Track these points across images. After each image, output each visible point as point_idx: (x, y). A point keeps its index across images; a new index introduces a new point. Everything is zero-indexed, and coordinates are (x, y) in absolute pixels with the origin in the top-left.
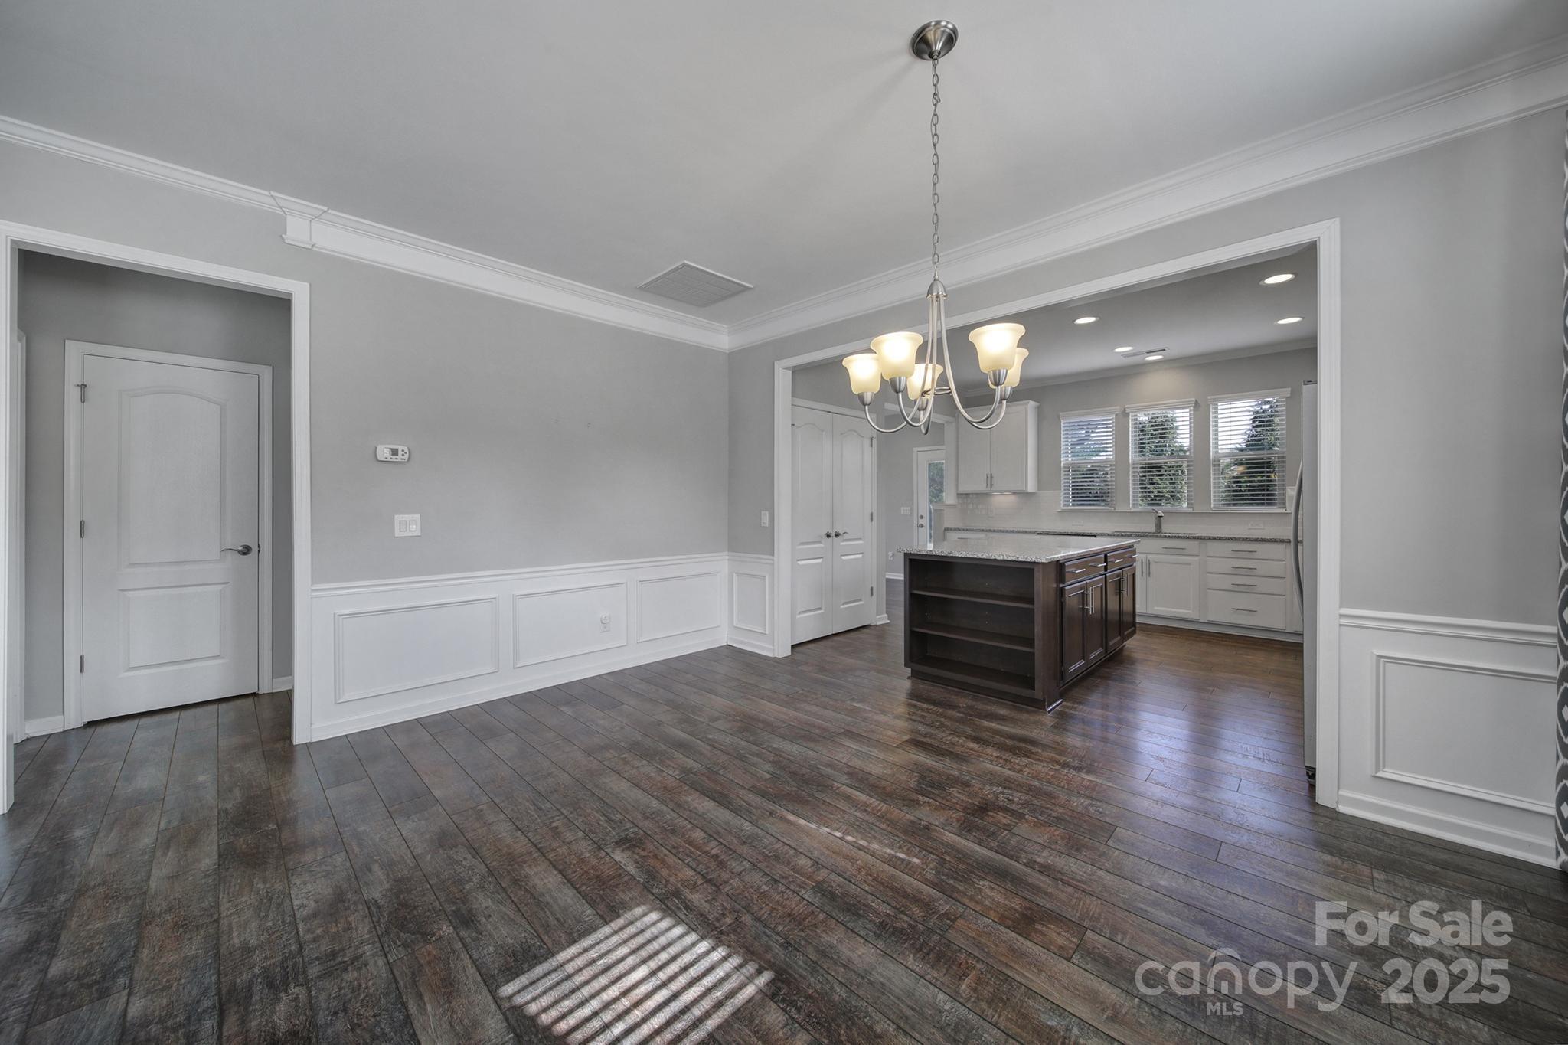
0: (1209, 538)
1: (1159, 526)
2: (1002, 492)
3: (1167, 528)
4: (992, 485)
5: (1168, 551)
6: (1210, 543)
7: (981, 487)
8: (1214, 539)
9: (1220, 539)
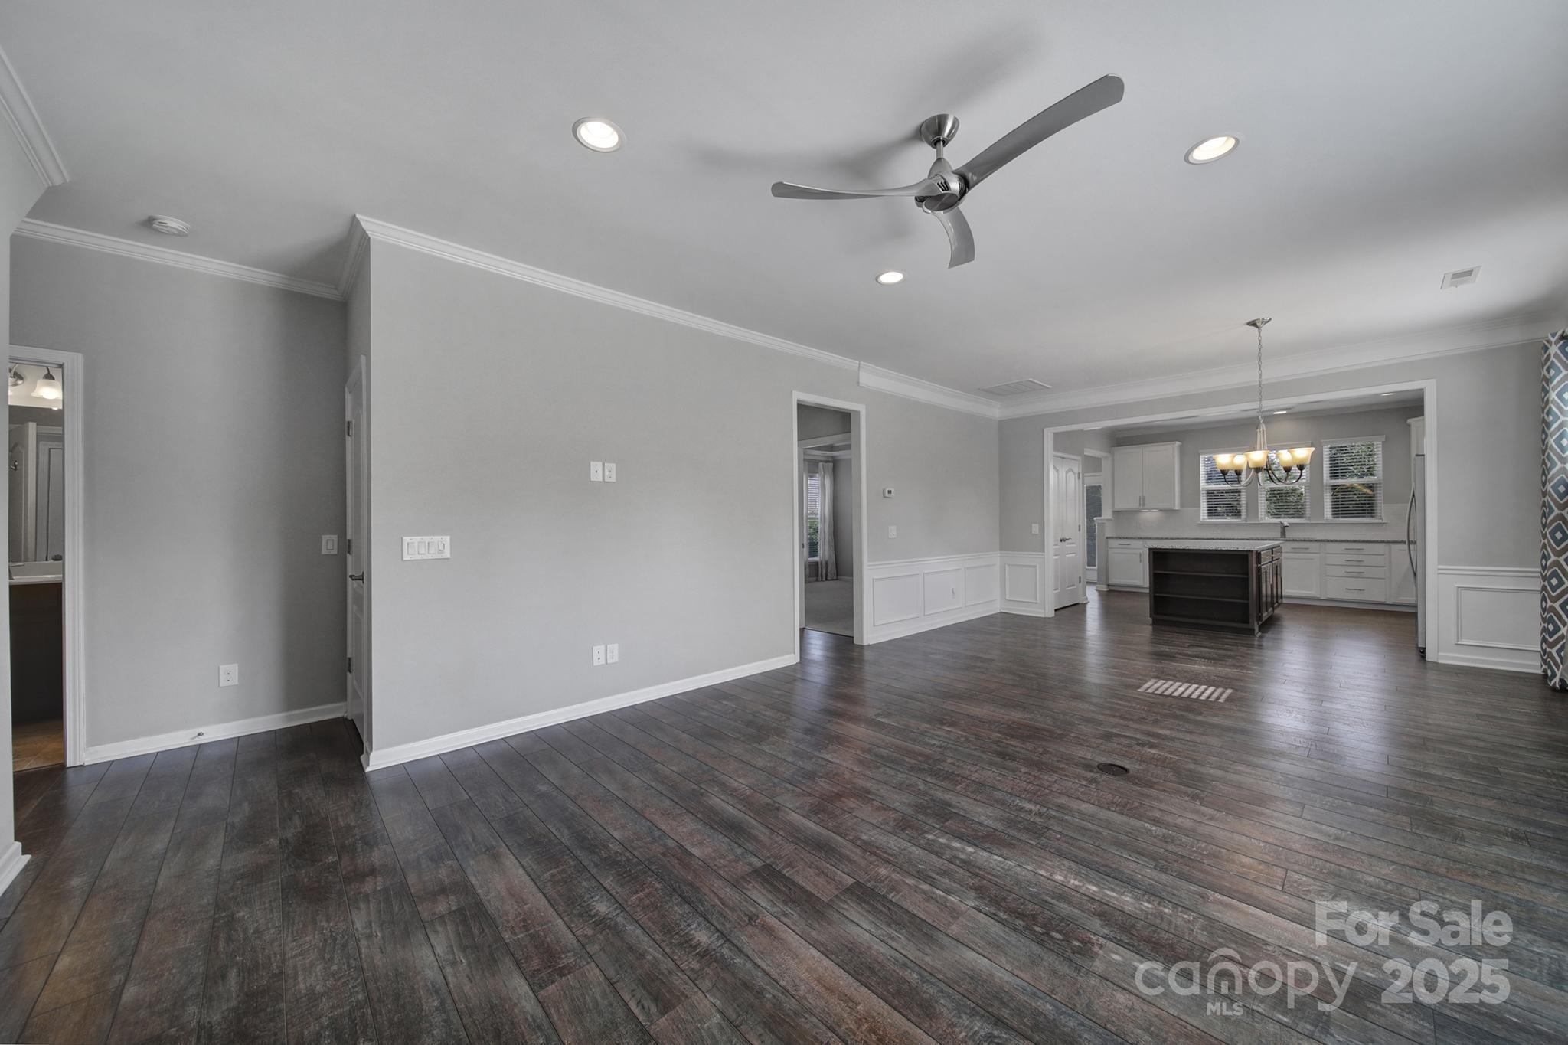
0: (1328, 541)
1: (1283, 533)
2: (1150, 510)
3: (1289, 535)
4: (1144, 505)
5: (1295, 551)
6: (1327, 544)
7: (1135, 505)
8: (1332, 541)
9: (1336, 541)
